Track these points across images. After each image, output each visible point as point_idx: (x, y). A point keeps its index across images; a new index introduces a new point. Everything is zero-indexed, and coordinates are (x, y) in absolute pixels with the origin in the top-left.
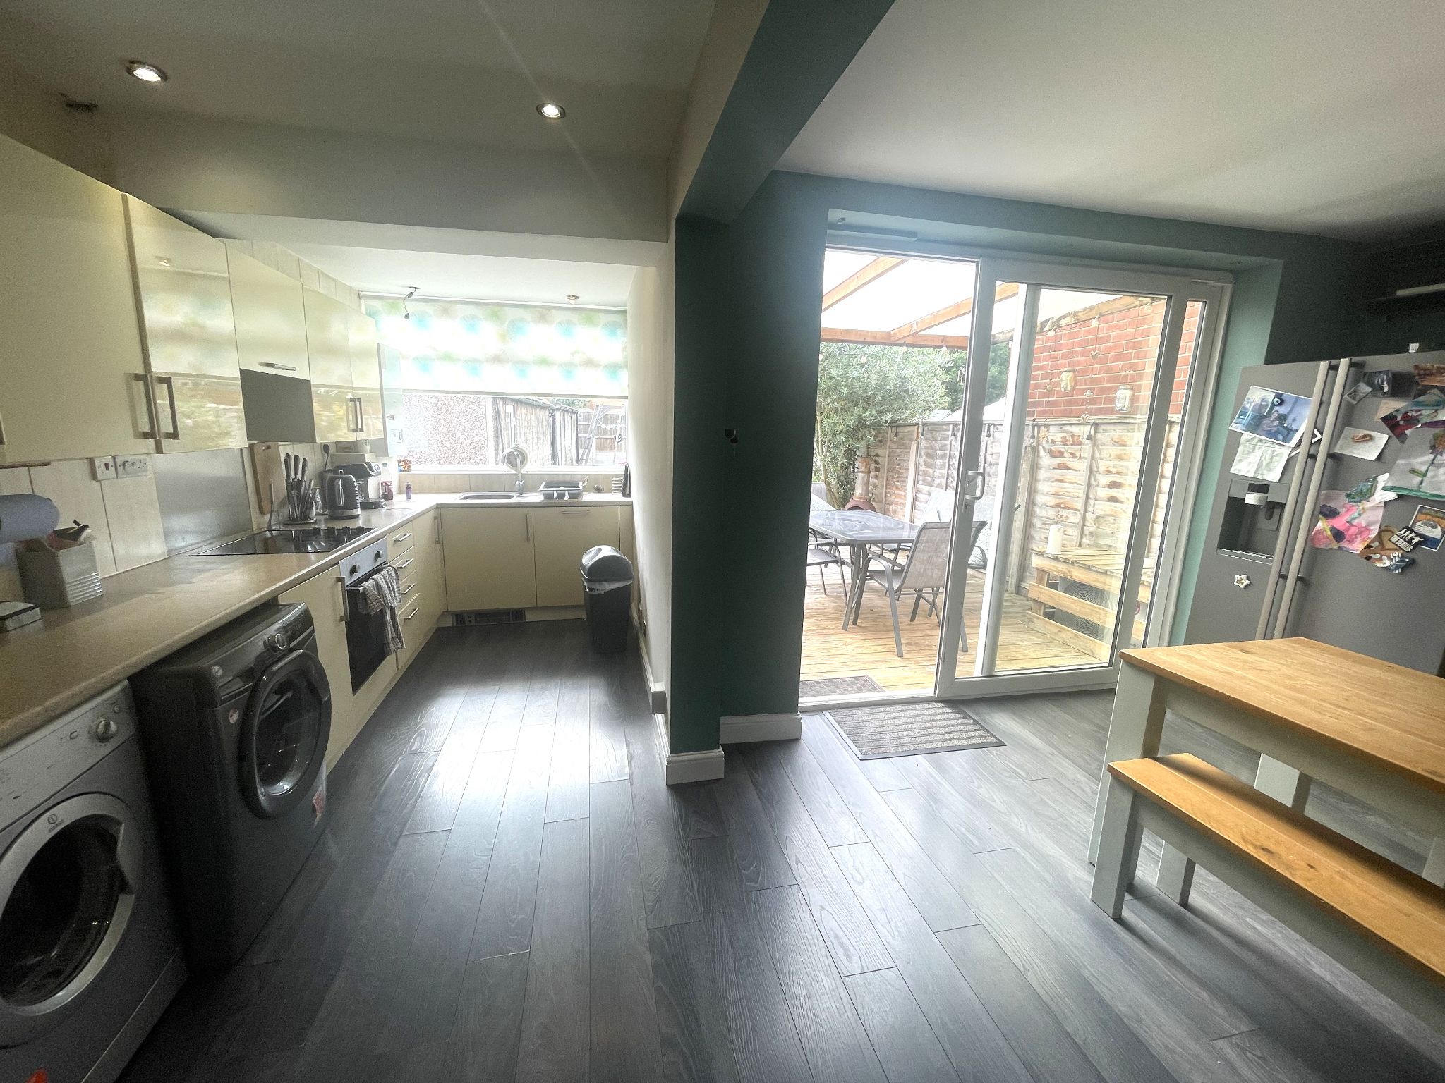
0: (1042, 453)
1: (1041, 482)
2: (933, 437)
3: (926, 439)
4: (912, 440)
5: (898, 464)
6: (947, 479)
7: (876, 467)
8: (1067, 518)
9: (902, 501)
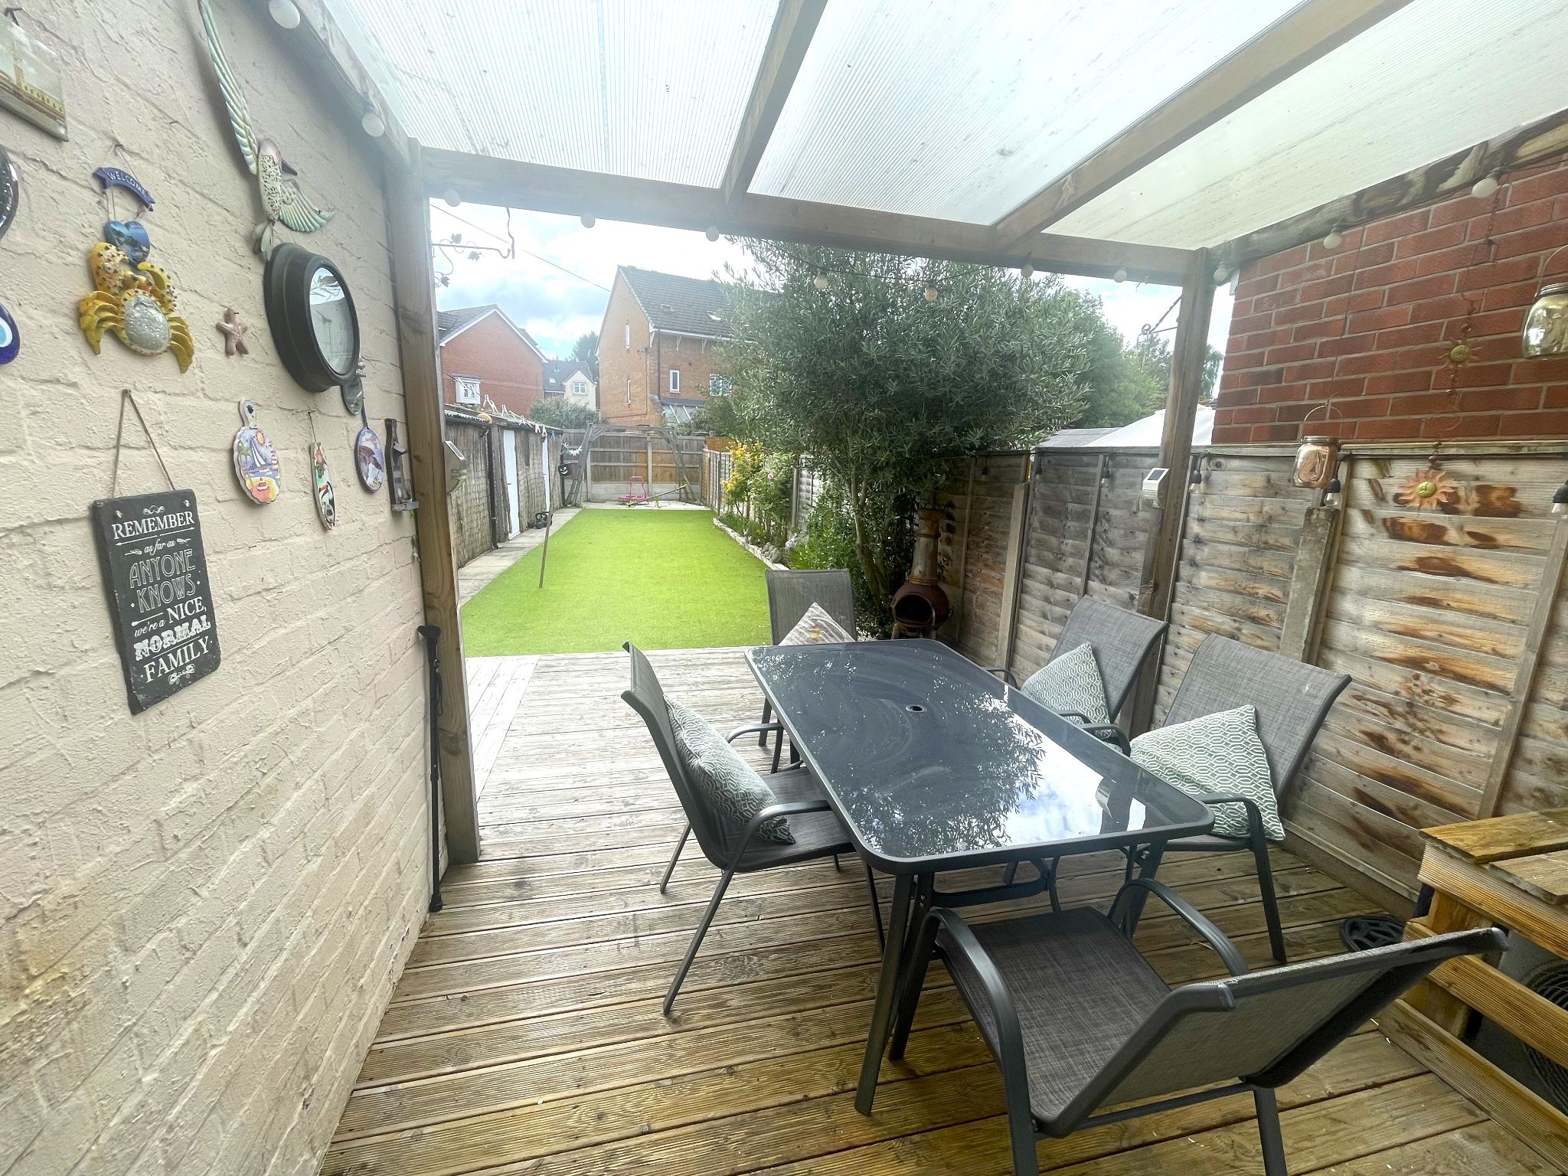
0: (1359, 525)
1: (1349, 597)
2: (1059, 478)
3: (1045, 480)
4: (1015, 481)
5: (988, 524)
6: (1090, 559)
7: (948, 526)
8: (1449, 700)
9: (994, 589)
